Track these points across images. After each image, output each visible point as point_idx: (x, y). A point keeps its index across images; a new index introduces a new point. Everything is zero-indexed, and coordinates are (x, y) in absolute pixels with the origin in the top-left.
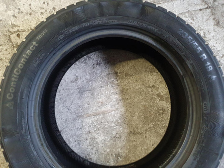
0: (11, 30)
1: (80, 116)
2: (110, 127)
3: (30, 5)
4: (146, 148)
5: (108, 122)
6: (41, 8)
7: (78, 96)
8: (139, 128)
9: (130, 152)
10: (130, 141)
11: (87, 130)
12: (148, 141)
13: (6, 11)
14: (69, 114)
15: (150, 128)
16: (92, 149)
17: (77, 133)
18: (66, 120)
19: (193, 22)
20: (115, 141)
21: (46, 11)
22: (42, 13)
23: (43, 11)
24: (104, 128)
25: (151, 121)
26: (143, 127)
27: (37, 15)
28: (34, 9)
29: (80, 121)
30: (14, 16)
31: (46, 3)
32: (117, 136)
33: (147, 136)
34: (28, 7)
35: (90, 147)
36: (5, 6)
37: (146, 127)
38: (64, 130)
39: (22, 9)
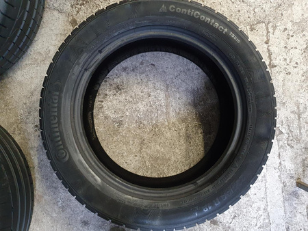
0: (270, 25)
1: (167, 88)
2: (152, 119)
3: (296, 48)
4: (124, 155)
5: (157, 117)
6: (291, 60)
7: (190, 88)
8: (147, 150)
9: (123, 136)
10: (134, 138)
11: (152, 94)
12: (131, 158)
13: (292, 21)
14: (171, 76)
15: (145, 162)
16: (131, 97)
17: (150, 83)
18: (165, 73)
19: (257, 227)
20: (136, 122)
21: (287, 64)
22: (285, 59)
23: (288, 61)
24: (152, 112)
25: (152, 165)
26: (147, 154)
27: (284, 54)
28: (291, 51)
29: (162, 87)
30: (286, 29)
31: (296, 65)
32: (142, 125)
33: (137, 158)
34: (293, 46)
35: (133, 94)
36: (297, 21)
37: (147, 158)
38: (154, 69)
39: (292, 39)
